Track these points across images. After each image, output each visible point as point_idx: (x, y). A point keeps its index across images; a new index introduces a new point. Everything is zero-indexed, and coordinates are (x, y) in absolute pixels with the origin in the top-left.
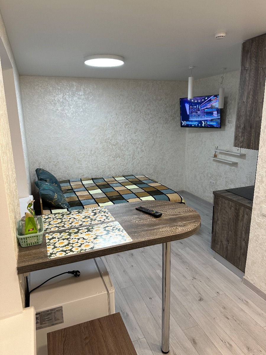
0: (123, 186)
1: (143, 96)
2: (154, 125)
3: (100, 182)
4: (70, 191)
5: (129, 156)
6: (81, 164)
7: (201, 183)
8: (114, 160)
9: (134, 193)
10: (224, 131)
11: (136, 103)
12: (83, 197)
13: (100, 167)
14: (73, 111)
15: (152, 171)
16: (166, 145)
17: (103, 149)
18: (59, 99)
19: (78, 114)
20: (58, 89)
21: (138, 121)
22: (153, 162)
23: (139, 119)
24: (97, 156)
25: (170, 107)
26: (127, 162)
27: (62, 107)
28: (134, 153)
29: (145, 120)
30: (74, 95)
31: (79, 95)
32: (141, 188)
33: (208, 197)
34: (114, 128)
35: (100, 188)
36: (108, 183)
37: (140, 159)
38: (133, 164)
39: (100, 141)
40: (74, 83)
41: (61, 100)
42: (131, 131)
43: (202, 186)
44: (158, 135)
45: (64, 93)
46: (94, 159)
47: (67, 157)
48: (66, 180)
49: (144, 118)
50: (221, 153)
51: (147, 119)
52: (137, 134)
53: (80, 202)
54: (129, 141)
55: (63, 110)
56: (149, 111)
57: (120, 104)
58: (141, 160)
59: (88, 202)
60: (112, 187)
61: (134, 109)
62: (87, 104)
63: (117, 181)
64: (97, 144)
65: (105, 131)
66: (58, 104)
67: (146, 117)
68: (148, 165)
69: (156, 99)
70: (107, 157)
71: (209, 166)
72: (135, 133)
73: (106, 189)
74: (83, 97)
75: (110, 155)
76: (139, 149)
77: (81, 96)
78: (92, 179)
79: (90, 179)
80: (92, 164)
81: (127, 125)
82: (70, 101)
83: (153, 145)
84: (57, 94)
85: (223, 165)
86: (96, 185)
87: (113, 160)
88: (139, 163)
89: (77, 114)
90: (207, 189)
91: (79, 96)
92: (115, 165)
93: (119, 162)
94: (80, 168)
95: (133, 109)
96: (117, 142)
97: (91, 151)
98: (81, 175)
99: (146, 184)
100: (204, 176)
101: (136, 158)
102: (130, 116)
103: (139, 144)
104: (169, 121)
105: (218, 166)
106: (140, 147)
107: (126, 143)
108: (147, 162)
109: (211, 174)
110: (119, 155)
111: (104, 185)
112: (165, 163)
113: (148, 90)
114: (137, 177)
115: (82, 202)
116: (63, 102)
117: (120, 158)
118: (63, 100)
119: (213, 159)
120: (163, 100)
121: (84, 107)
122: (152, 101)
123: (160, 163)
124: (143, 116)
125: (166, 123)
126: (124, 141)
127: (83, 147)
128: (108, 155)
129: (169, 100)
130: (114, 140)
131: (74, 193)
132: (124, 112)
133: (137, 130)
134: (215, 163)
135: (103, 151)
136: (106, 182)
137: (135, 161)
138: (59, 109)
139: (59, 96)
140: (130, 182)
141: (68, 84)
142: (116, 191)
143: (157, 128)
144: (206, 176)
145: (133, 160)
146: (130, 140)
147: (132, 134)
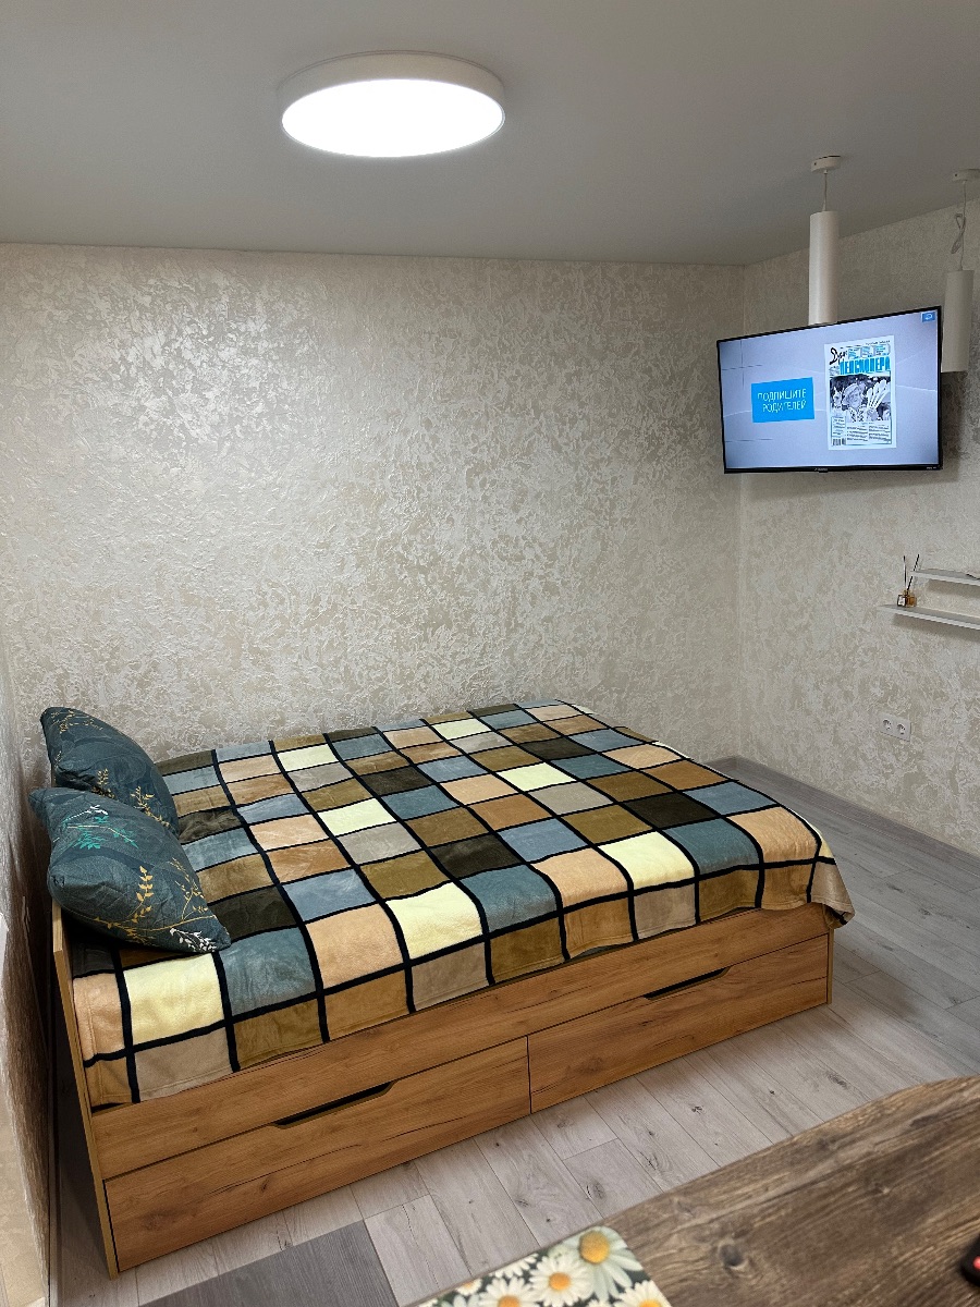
0: (490, 772)
1: (548, 333)
2: (598, 467)
3: (371, 759)
4: (223, 818)
5: (491, 618)
6: (268, 668)
7: (830, 728)
8: (426, 639)
9: (559, 818)
10: (954, 479)
11: (517, 366)
12: (296, 861)
13: (360, 675)
14: (220, 414)
15: (595, 679)
16: (654, 558)
17: (374, 588)
18: (148, 357)
19: (247, 431)
20: (142, 308)
21: (527, 451)
22: (598, 639)
23: (531, 444)
24: (342, 627)
25: (665, 385)
26: (485, 647)
27: (164, 398)
28: (515, 599)
29: (557, 448)
30: (219, 335)
31: (247, 333)
32: (584, 781)
33: (868, 791)
34: (419, 489)
35: (375, 796)
36: (408, 759)
37: (541, 629)
38: (510, 653)
39: (354, 553)
40: (221, 280)
41: (158, 362)
42: (499, 503)
43: (836, 741)
44: (617, 511)
45: (171, 329)
46: (331, 642)
47: (199, 637)
48: (198, 756)
49: (553, 439)
50: (935, 586)
51: (566, 441)
52: (523, 513)
53: (284, 895)
54: (489, 544)
55: (170, 411)
56: (574, 406)
57: (444, 375)
58: (547, 630)
59: (326, 892)
60: (434, 783)
61: (509, 398)
62: (289, 378)
63: (447, 742)
64: (342, 568)
65: (379, 505)
66: (142, 381)
67: (561, 431)
68: (580, 652)
69: (607, 348)
70: (391, 625)
71: (874, 650)
72: (516, 509)
73: (407, 794)
74: (264, 345)
75: (404, 619)
76: (535, 583)
77: (254, 339)
78: (329, 739)
79: (318, 738)
80: (321, 666)
81: (477, 474)
82: (204, 365)
83: (599, 560)
84: (136, 335)
85: (956, 643)
86: (351, 771)
87: (420, 638)
88: (538, 645)
89: (238, 427)
90: (864, 757)
91: (246, 340)
92: (431, 660)
93: (447, 647)
94: (263, 689)
95: (502, 397)
96: (434, 553)
97: (317, 601)
98: (272, 722)
99: (600, 753)
100: (847, 695)
101: (522, 626)
102: (491, 428)
103: (536, 556)
104: (666, 445)
105: (926, 646)
106: (541, 573)
107: (475, 558)
108: (575, 640)
109: (884, 684)
110: (447, 614)
111: (390, 773)
112: (653, 640)
113: (566, 306)
114: (540, 714)
115: (293, 892)
116: (167, 373)
117: (449, 627)
118: (167, 363)
119: (892, 617)
120: (637, 353)
121: (272, 394)
122: (588, 361)
123: (631, 641)
124: (549, 427)
125: (653, 457)
126: (465, 548)
127: (276, 585)
128: (393, 617)
129: (661, 353)
130: (419, 546)
131: (242, 831)
132: (463, 413)
133: (523, 493)
134: (905, 636)
135: (372, 599)
136: (397, 751)
137: (517, 636)
138: (152, 404)
139: (148, 342)
140: (519, 745)
141: (189, 282)
142: (460, 805)
143: (614, 480)
144: (855, 693)
145: (510, 631)
146: (495, 543)
147: (500, 513)
